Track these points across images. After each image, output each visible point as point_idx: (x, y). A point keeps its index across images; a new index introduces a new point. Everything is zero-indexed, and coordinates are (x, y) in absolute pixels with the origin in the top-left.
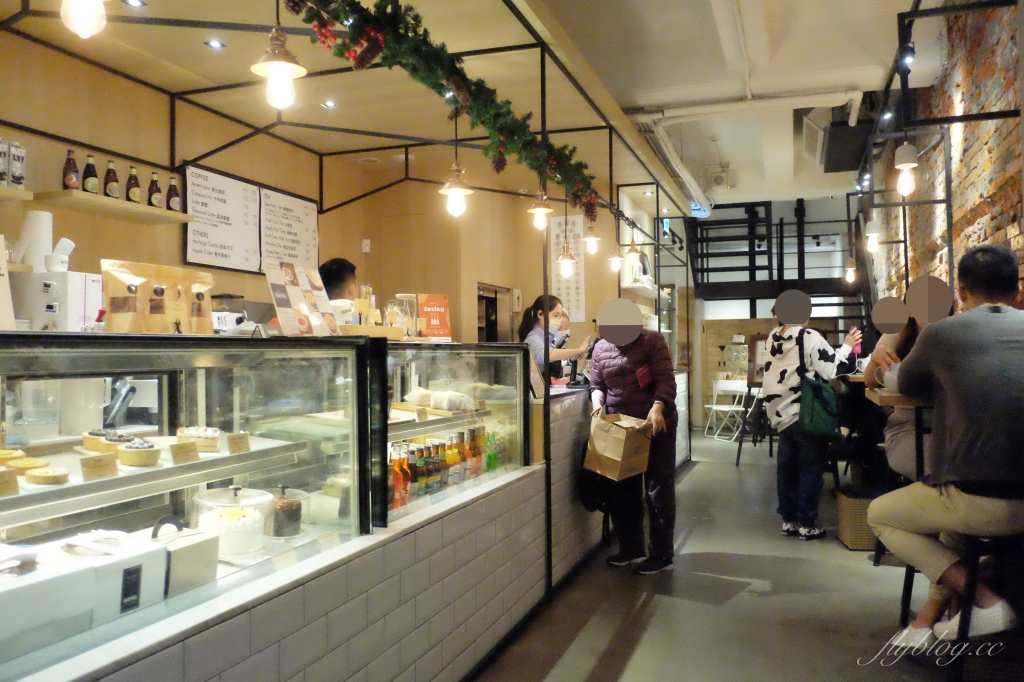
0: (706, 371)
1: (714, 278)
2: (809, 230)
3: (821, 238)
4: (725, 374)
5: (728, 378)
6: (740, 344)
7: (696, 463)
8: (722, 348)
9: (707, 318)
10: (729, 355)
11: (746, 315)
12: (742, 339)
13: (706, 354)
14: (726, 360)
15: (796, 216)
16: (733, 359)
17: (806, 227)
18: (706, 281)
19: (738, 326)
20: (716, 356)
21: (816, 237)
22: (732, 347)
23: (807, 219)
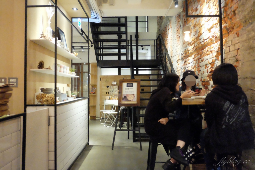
0: (101, 95)
1: (105, 58)
2: (140, 43)
3: (144, 46)
4: (109, 97)
5: (110, 99)
6: (114, 85)
7: (92, 146)
8: (108, 87)
9: (102, 75)
10: (110, 89)
11: (117, 74)
12: (115, 83)
13: (101, 89)
14: (109, 91)
15: (135, 38)
16: (112, 91)
17: (139, 42)
18: (102, 59)
19: (114, 78)
20: (105, 89)
21: (142, 46)
22: (112, 86)
23: (139, 39)
